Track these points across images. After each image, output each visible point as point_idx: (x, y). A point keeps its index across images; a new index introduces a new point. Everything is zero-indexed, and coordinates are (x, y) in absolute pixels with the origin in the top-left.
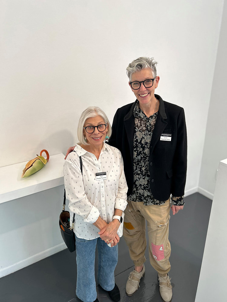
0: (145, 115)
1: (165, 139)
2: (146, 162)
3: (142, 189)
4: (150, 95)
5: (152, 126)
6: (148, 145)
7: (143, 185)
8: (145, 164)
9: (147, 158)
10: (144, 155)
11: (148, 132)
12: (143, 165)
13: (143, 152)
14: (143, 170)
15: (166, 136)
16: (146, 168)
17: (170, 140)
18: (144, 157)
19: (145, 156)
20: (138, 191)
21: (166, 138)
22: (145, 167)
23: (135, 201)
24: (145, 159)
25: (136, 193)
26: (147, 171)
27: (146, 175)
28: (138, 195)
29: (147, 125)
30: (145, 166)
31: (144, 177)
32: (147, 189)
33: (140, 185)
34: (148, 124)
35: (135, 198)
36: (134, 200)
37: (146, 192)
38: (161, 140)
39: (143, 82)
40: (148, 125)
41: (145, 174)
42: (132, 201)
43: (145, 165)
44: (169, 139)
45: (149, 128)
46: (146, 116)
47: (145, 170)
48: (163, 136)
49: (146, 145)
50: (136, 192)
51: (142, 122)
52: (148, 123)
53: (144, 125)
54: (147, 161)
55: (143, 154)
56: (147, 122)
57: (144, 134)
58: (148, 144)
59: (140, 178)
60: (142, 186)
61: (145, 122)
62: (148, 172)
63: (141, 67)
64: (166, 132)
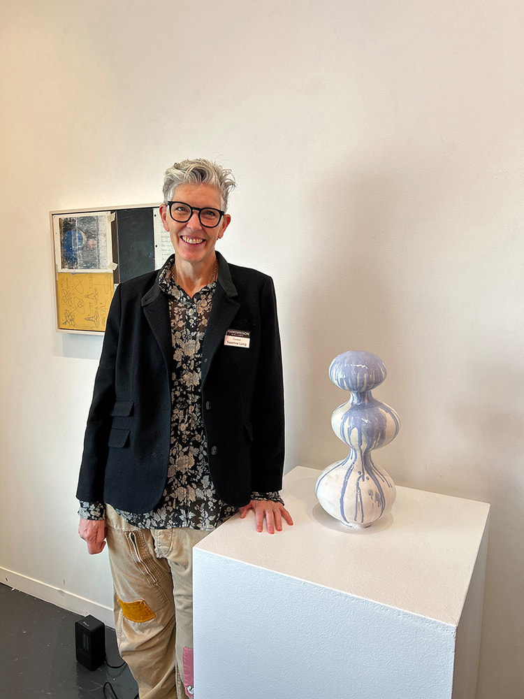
0: (184, 292)
1: (235, 341)
2: (188, 408)
3: (182, 485)
4: (206, 245)
5: (198, 317)
6: (190, 364)
7: (186, 473)
8: (185, 415)
9: (189, 395)
10: (181, 390)
11: (189, 332)
12: (181, 417)
13: (179, 382)
14: (181, 432)
15: (237, 335)
16: (190, 425)
17: (248, 346)
18: (182, 395)
19: (185, 393)
20: (172, 495)
21: (238, 341)
22: (188, 421)
23: (163, 528)
24: (185, 400)
25: (167, 502)
26: (194, 432)
27: (191, 443)
28: (172, 506)
29: (189, 316)
30: (186, 420)
31: (185, 450)
32: (194, 482)
33: (179, 474)
34: (190, 312)
35: (164, 519)
36: (161, 525)
37: (193, 491)
38: (226, 344)
39: (200, 210)
40: (190, 314)
41: (188, 442)
42: (155, 528)
43: (187, 416)
44: (244, 342)
45: (191, 321)
46: (186, 295)
47: (188, 429)
48: (230, 334)
49: (186, 363)
50: (167, 499)
51: (176, 309)
52: (191, 310)
53: (181, 317)
54: (189, 405)
55: (178, 388)
56: (189, 308)
57: (181, 338)
58: (189, 362)
59: (178, 453)
60: (182, 476)
61: (183, 309)
62: (195, 435)
63: (202, 176)
64: (237, 325)
